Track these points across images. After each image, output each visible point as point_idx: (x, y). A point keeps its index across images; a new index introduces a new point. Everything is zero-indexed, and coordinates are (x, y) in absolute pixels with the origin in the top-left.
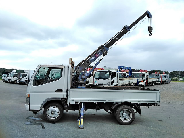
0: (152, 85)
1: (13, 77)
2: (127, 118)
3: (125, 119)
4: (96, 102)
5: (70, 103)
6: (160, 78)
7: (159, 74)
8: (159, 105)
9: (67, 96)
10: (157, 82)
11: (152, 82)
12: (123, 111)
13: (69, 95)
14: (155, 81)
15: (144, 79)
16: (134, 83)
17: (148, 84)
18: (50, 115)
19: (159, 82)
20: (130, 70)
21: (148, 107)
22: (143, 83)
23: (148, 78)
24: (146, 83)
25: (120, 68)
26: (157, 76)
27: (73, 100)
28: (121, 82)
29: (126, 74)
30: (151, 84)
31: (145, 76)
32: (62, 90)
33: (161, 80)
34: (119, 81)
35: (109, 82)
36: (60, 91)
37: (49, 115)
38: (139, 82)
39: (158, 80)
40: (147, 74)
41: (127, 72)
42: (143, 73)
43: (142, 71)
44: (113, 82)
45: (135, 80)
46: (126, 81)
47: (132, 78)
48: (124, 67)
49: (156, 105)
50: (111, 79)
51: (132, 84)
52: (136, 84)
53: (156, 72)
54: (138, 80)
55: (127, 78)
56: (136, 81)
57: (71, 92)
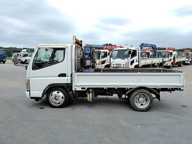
0: (180, 66)
1: (23, 57)
2: (143, 104)
3: (142, 105)
4: (106, 88)
5: (75, 89)
6: (190, 57)
7: (189, 53)
8: (182, 90)
9: (72, 81)
10: (186, 62)
11: (179, 62)
12: (140, 95)
13: (74, 80)
14: (184, 61)
15: (170, 58)
16: (158, 63)
17: (175, 64)
18: (54, 101)
19: (189, 62)
20: (154, 48)
21: (171, 92)
22: (169, 64)
23: (175, 58)
24: (172, 63)
25: (142, 45)
26: (186, 54)
27: (79, 86)
28: (143, 62)
29: (149, 53)
30: (179, 64)
31: (172, 54)
32: (66, 74)
33: (191, 60)
34: (140, 61)
35: (129, 62)
36: (63, 75)
37: (52, 101)
38: (164, 62)
39: (187, 59)
40: (175, 53)
41: (151, 51)
42: (170, 51)
43: (169, 49)
44: (132, 62)
45: (159, 60)
46: (149, 61)
47: (156, 57)
48: (147, 44)
49: (180, 89)
50: (131, 59)
51: (156, 65)
52: (161, 65)
53: (185, 51)
54: (163, 60)
55: (150, 57)
56: (161, 61)
57: (76, 76)
